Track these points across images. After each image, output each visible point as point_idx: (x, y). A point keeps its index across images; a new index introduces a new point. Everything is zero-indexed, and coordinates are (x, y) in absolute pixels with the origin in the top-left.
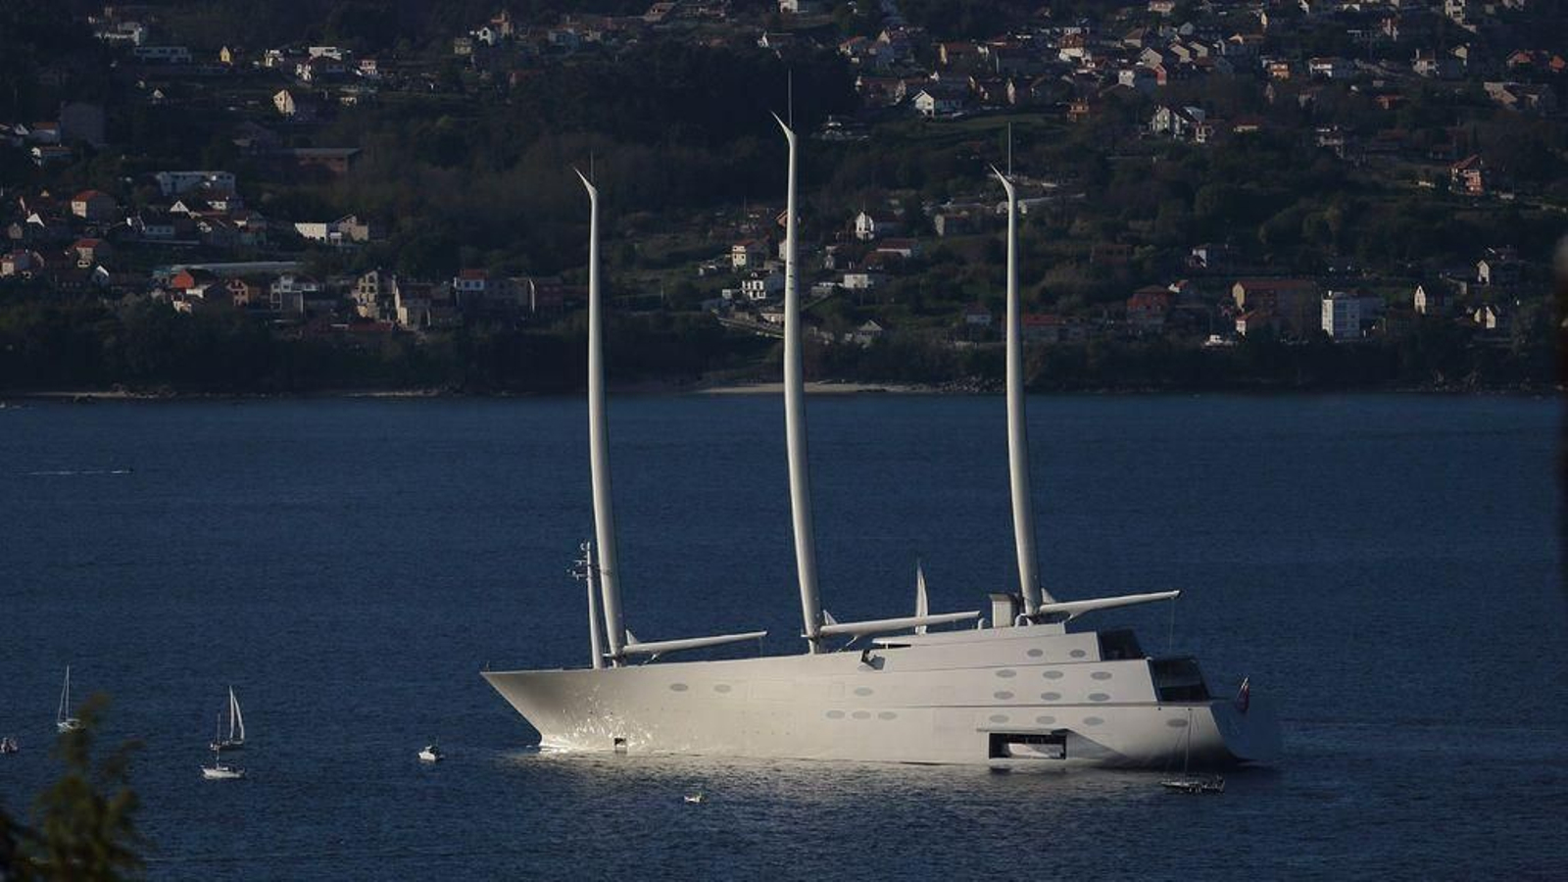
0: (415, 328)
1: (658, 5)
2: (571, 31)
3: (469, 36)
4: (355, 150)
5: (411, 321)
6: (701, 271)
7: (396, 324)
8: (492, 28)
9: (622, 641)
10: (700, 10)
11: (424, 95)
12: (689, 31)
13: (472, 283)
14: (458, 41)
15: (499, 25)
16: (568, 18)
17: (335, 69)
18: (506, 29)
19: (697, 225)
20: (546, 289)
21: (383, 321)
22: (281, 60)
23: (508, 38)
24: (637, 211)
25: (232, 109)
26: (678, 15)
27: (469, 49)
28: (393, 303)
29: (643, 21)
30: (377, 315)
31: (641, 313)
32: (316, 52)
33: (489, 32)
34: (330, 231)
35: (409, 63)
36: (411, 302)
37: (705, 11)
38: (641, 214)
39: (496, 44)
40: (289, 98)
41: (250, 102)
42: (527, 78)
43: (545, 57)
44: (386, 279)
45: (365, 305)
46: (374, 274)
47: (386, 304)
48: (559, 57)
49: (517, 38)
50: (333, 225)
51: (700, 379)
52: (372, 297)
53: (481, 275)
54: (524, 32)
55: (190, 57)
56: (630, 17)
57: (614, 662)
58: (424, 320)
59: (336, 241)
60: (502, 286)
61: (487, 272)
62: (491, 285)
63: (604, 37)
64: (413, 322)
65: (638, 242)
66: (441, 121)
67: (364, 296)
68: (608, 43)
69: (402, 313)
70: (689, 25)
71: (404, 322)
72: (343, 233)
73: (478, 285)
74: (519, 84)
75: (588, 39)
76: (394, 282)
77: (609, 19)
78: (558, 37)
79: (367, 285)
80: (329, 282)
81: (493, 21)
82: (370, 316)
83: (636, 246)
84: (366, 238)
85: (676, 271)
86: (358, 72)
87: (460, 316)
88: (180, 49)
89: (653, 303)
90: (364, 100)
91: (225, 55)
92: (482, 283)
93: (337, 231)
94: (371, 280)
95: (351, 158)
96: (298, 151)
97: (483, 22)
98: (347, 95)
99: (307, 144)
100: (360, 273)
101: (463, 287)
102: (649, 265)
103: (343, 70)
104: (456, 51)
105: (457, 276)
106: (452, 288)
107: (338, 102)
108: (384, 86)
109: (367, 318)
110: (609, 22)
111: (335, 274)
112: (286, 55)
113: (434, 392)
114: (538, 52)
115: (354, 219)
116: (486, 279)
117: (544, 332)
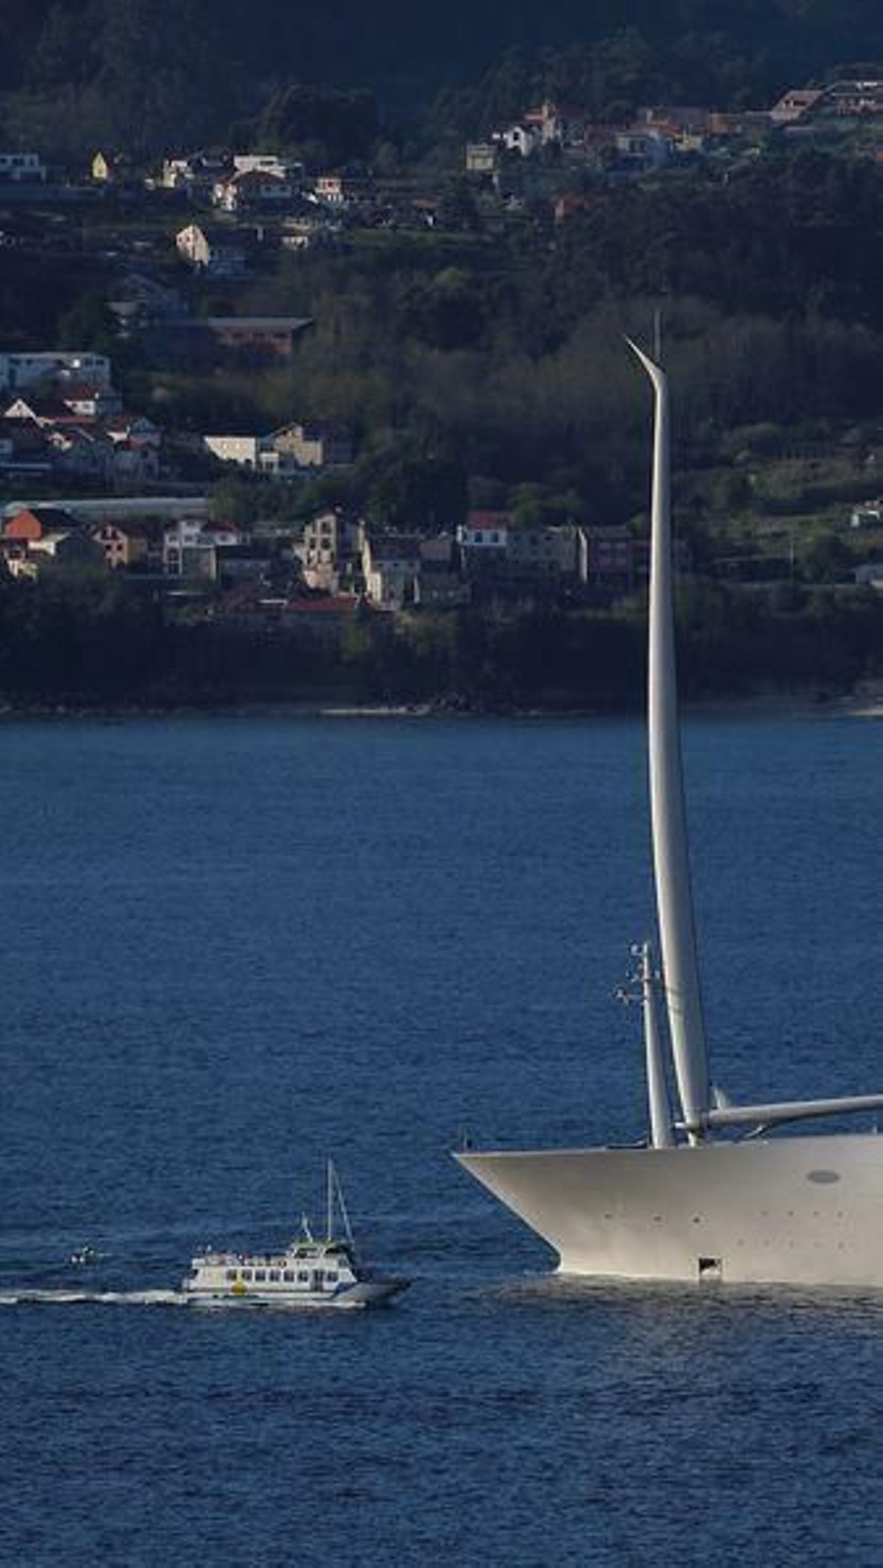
0: (394, 606)
1: (793, 93)
2: (654, 134)
3: (491, 142)
4: (302, 322)
5: (388, 595)
6: (855, 520)
7: (364, 599)
8: (527, 129)
9: (703, 1101)
10: (862, 102)
11: (415, 235)
12: (843, 136)
13: (487, 535)
14: (472, 149)
15: (540, 125)
16: (650, 114)
17: (276, 192)
18: (550, 131)
19: (849, 445)
20: (605, 546)
21: (343, 594)
22: (189, 176)
23: (553, 145)
24: (753, 422)
25: (111, 254)
26: (828, 110)
27: (490, 162)
28: (359, 566)
29: (769, 118)
30: (334, 584)
31: (756, 586)
32: (245, 164)
33: (522, 135)
34: (261, 449)
35: (394, 183)
36: (388, 564)
37: (871, 104)
38: (762, 427)
39: (534, 154)
40: (201, 238)
41: (139, 244)
42: (580, 209)
43: (612, 175)
44: (348, 526)
45: (315, 569)
46: (330, 519)
47: (349, 566)
48: (636, 175)
49: (568, 145)
50: (265, 440)
51: (849, 691)
52: (326, 555)
53: (499, 523)
54: (578, 137)
55: (43, 171)
56: (749, 113)
57: (691, 1137)
58: (408, 595)
59: (270, 465)
60: (534, 541)
61: (512, 517)
62: (517, 539)
63: (708, 144)
64: (392, 595)
65: (755, 472)
66: (444, 277)
67: (313, 553)
68: (714, 154)
69: (374, 582)
70: (844, 126)
71: (378, 596)
72: (281, 453)
73: (496, 539)
74: (566, 217)
75: (682, 147)
76: (361, 533)
77: (715, 116)
78: (632, 145)
79: (319, 536)
80: (257, 530)
81: (530, 117)
82: (323, 586)
83: (753, 478)
84: (318, 462)
85: (814, 518)
86: (312, 198)
87: (466, 588)
88: (27, 158)
89: (777, 568)
90: (320, 243)
91: (100, 168)
92: (503, 535)
93: (272, 450)
94: (325, 528)
95: (297, 335)
96: (216, 323)
97: (516, 118)
98: (293, 233)
99: (225, 310)
100: (308, 517)
101: (471, 542)
102: (774, 509)
103: (287, 194)
104: (469, 167)
105: (463, 523)
106: (455, 544)
107: (280, 242)
108: (352, 220)
109: (317, 590)
110: (716, 122)
111: (267, 518)
112: (197, 167)
113: (424, 710)
114: (599, 167)
115: (299, 431)
116: (510, 529)
117: (601, 614)
